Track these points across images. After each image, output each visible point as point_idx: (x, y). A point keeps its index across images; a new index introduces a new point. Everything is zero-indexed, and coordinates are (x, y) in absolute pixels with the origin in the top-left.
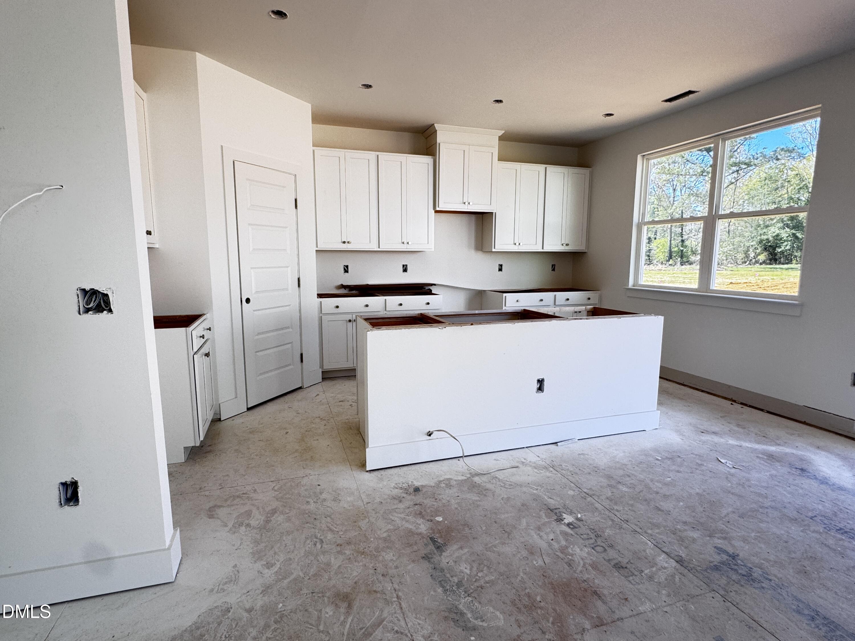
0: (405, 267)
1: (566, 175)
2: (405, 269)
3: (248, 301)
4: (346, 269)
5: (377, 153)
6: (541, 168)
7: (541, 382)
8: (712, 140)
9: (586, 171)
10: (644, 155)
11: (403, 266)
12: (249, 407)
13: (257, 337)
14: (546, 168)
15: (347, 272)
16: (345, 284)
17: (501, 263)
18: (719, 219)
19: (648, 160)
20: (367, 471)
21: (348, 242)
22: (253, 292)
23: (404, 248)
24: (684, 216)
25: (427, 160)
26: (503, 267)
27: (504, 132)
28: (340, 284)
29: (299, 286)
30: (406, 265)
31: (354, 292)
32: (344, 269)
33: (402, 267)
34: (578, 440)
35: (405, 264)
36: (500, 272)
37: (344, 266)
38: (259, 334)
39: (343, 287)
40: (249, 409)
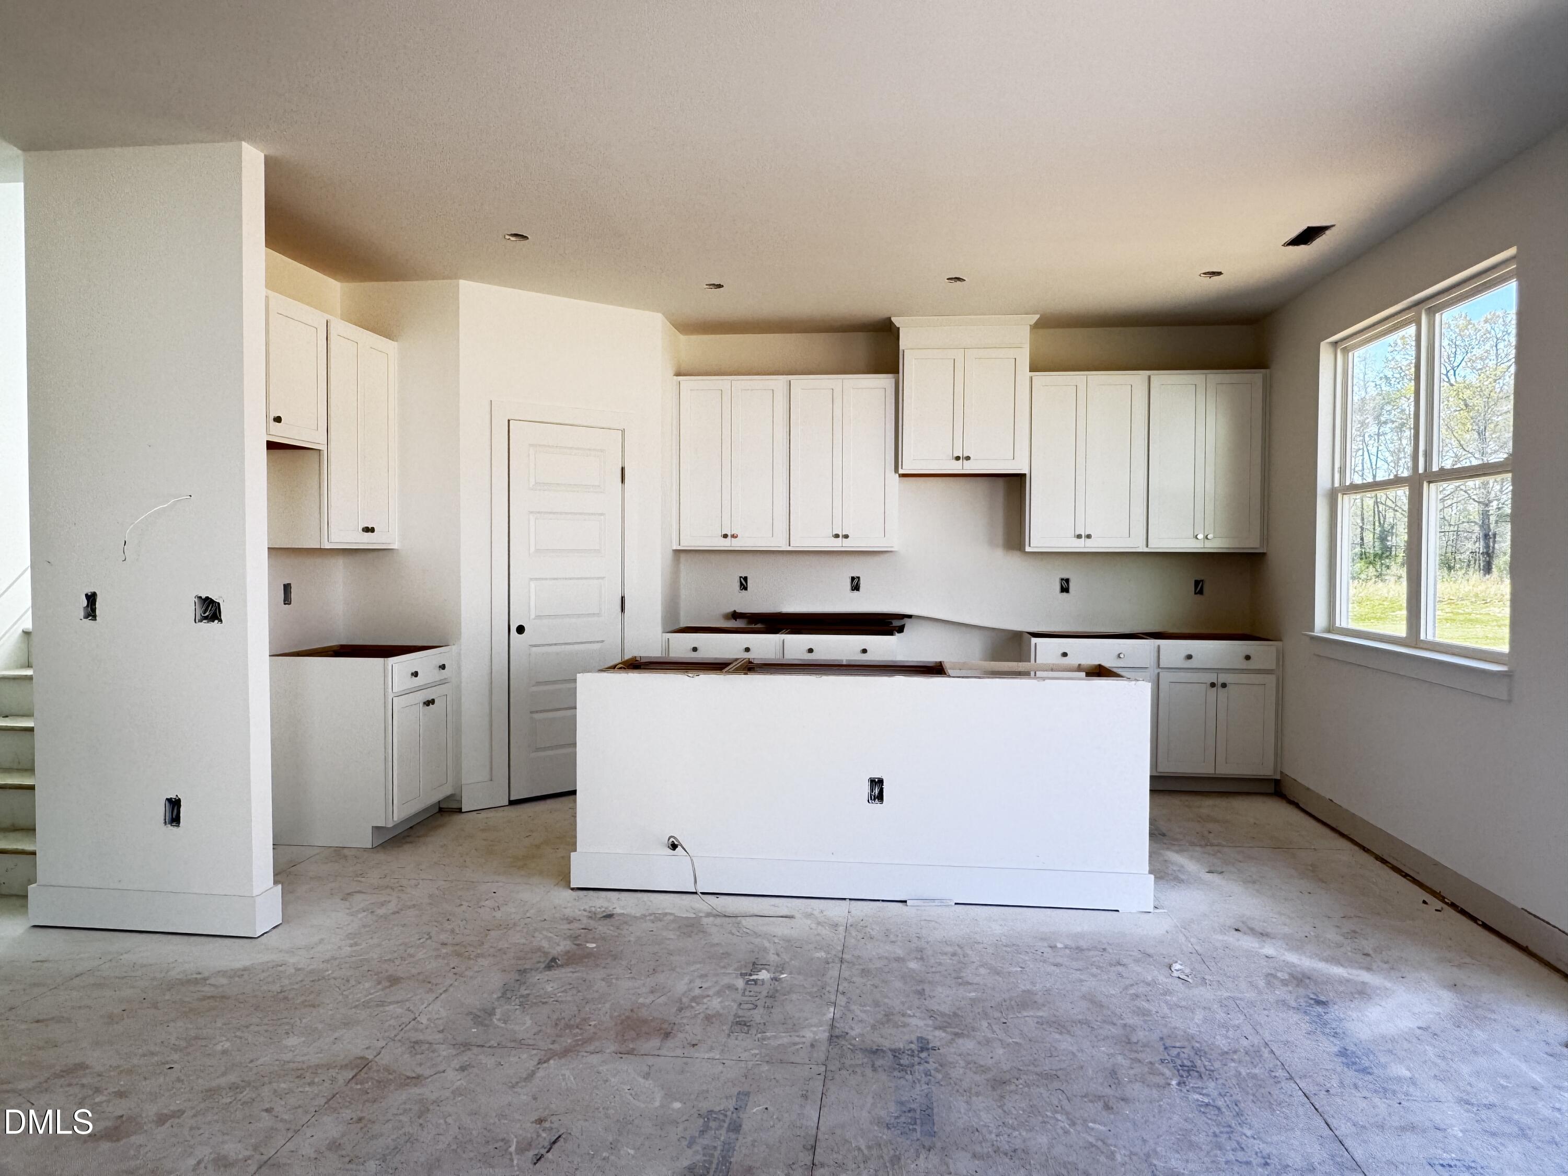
0: (856, 581)
1: (1201, 390)
2: (855, 585)
3: (521, 630)
4: (744, 584)
5: (790, 377)
6: (1137, 378)
7: (877, 784)
8: (1411, 314)
9: (1256, 377)
10: (1336, 343)
11: (853, 579)
12: (512, 798)
13: (535, 689)
14: (1149, 377)
15: (746, 588)
16: (740, 610)
17: (1065, 576)
18: (1429, 482)
19: (1346, 351)
20: (573, 889)
21: (733, 536)
22: (533, 616)
23: (838, 544)
24: (1378, 479)
25: (884, 381)
26: (1071, 584)
27: (1038, 316)
28: (732, 610)
29: (623, 610)
30: (859, 578)
31: (759, 626)
32: (741, 584)
33: (849, 581)
34: (956, 904)
35: (855, 575)
36: (1065, 594)
37: (740, 577)
38: (538, 683)
39: (735, 615)
40: (512, 803)
